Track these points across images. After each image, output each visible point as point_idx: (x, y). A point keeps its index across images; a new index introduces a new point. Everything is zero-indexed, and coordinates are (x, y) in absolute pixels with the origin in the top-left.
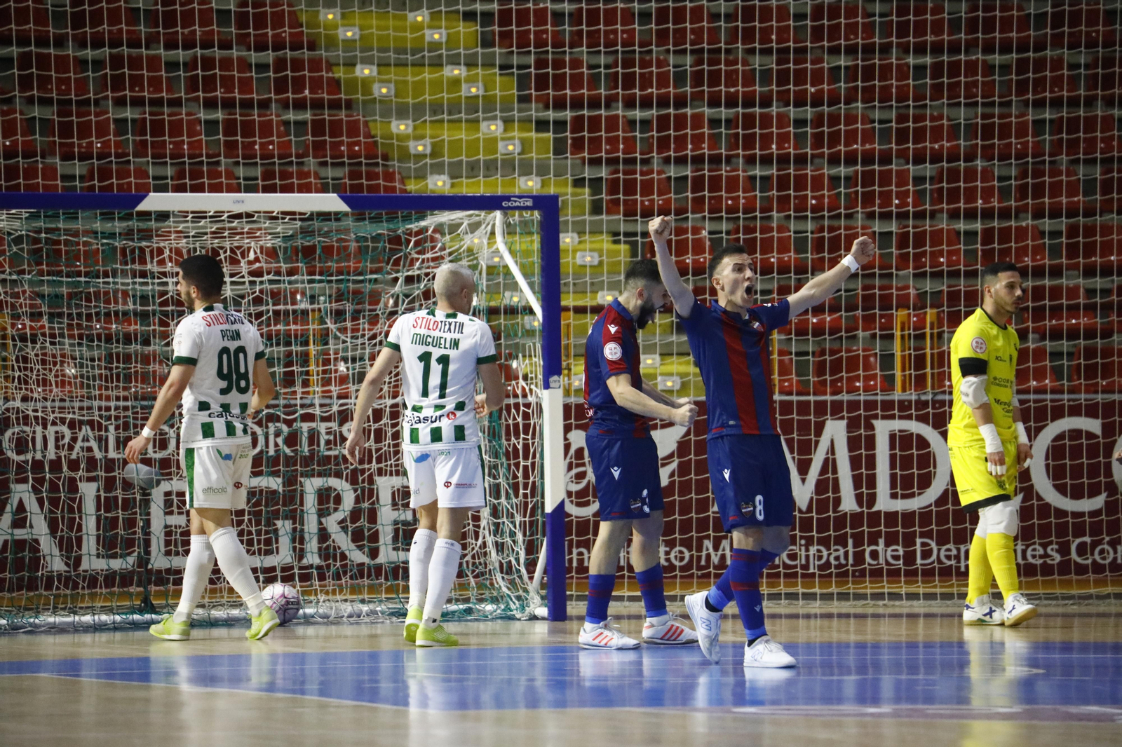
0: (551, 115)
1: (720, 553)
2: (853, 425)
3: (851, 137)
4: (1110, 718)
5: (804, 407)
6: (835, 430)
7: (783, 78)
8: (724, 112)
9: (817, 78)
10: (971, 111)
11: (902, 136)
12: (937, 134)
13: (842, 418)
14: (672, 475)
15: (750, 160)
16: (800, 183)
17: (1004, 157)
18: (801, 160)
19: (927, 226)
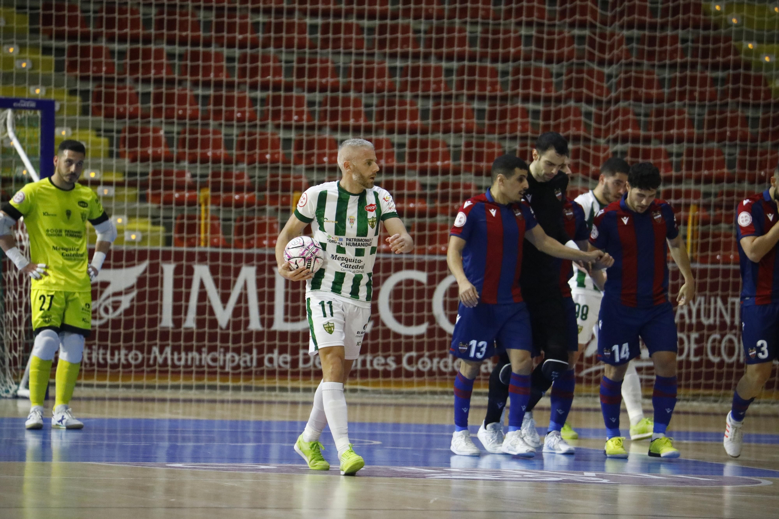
0: (54, 43)
1: (164, 356)
2: (260, 270)
3: (266, 71)
4: (423, 476)
5: (227, 257)
6: (248, 274)
7: (219, 27)
8: (177, 49)
9: (243, 29)
10: (347, 59)
11: (301, 73)
12: (324, 72)
13: (253, 265)
14: (132, 300)
15: (195, 84)
16: (230, 101)
17: (369, 90)
18: (230, 86)
19: (316, 135)
